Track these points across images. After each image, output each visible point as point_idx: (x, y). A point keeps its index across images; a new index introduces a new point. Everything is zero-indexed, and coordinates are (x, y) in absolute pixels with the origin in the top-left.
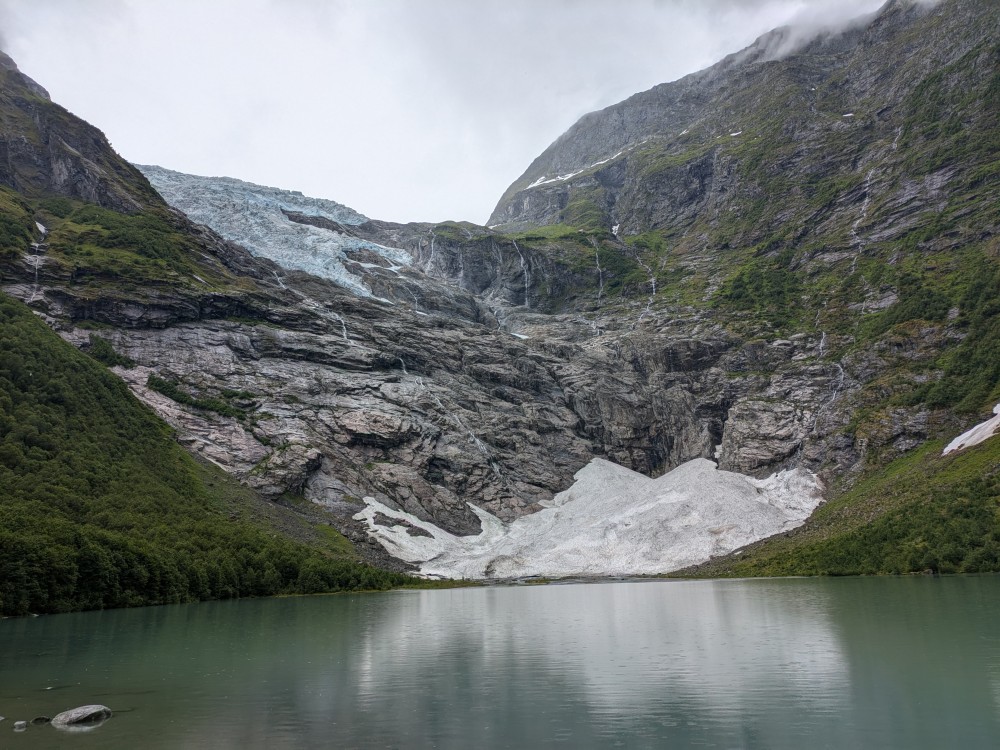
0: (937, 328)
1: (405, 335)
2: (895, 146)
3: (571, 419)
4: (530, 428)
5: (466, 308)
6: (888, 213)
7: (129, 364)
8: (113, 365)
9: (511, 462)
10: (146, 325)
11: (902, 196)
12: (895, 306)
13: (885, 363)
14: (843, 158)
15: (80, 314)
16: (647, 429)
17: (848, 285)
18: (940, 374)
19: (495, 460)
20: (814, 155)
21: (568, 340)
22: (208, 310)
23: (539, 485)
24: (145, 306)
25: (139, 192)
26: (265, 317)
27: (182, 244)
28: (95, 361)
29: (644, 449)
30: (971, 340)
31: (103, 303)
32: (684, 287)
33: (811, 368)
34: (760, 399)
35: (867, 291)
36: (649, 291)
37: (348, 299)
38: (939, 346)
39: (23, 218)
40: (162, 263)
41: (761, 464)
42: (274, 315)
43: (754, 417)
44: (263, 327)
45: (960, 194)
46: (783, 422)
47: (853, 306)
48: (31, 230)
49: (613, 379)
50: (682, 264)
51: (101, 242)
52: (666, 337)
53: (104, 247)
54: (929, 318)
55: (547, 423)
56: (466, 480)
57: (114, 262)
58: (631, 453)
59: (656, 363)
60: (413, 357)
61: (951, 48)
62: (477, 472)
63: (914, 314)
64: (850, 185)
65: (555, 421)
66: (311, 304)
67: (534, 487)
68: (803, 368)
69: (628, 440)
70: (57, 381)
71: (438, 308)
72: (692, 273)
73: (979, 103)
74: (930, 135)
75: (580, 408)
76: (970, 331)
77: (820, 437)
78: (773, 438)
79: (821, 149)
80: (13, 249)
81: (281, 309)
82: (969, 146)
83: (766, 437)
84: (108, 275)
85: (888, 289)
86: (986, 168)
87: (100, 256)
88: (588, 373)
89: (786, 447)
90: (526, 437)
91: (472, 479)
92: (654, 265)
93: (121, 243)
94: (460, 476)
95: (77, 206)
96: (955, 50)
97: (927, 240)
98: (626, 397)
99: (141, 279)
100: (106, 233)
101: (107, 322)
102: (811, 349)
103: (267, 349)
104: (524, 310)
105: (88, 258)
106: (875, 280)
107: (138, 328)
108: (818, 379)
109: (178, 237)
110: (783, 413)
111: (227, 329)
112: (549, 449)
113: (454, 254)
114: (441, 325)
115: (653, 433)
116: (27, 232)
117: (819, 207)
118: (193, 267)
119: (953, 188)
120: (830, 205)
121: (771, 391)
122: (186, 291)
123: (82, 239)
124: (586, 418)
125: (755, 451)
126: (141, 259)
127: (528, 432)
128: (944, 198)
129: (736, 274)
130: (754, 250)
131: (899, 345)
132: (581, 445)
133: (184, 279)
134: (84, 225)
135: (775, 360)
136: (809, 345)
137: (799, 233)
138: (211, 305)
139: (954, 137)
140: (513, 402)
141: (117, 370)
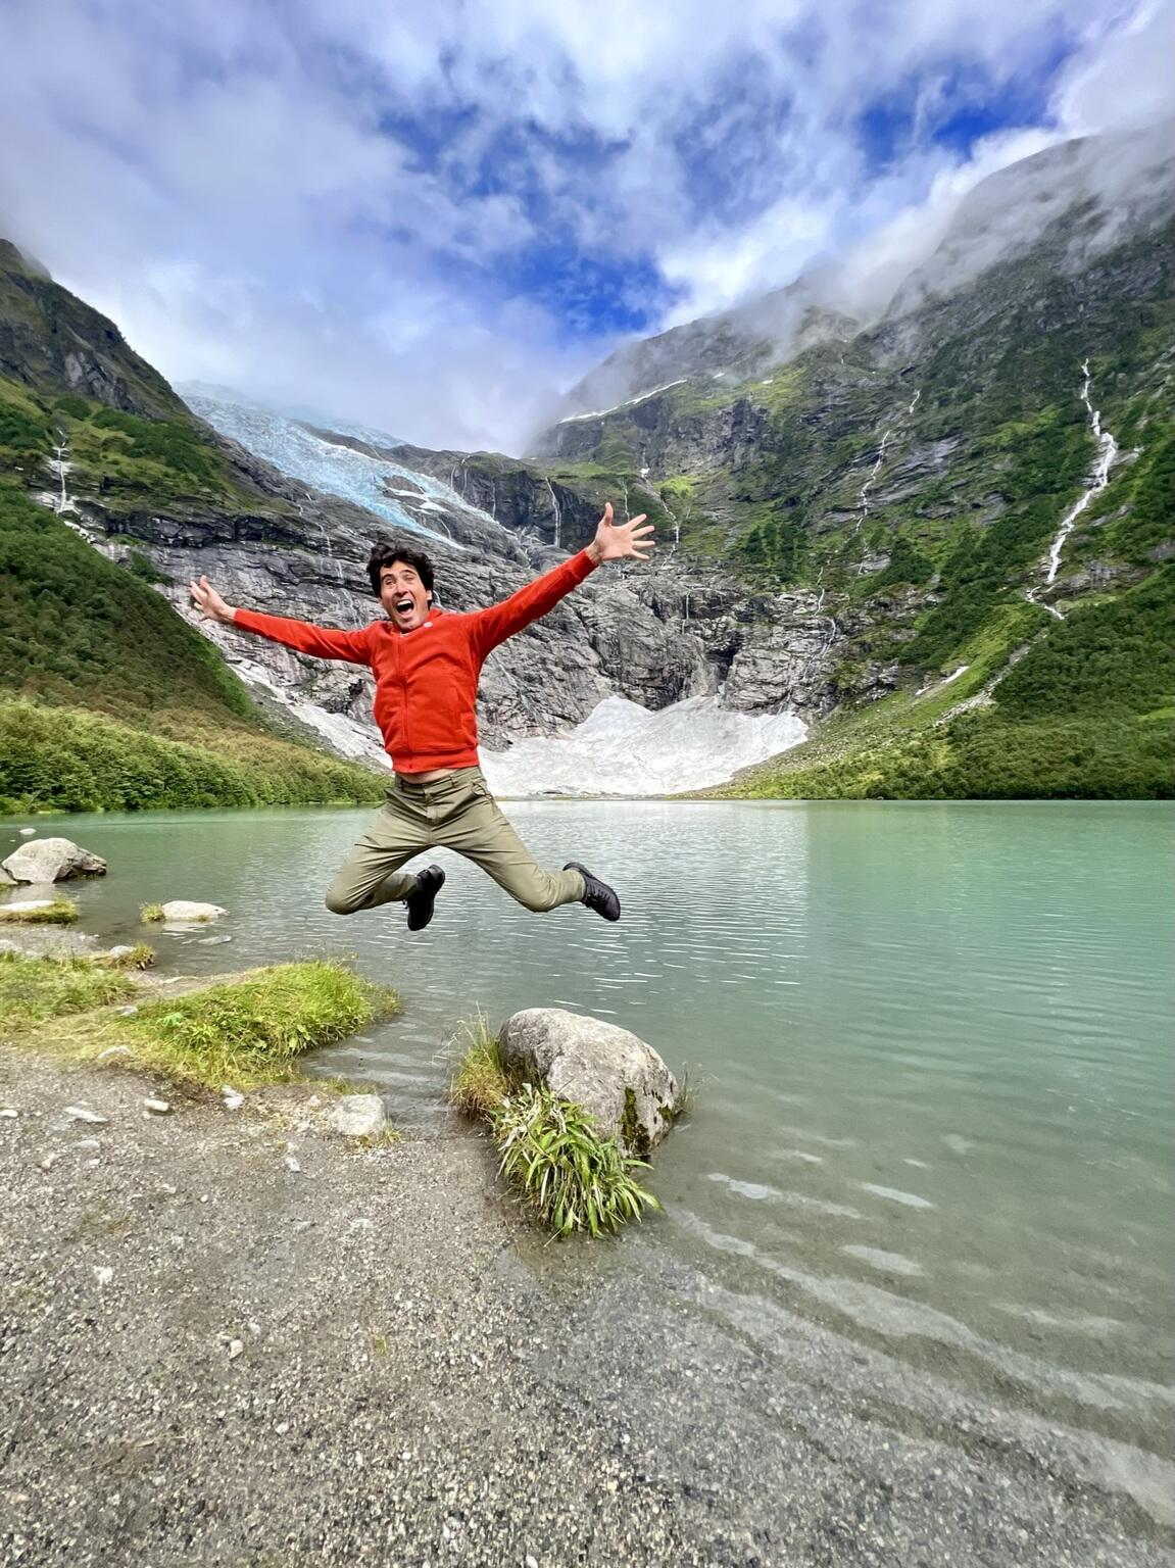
0: (919, 591)
1: (441, 568)
2: (911, 410)
3: (595, 659)
4: (556, 664)
5: (500, 544)
6: (896, 478)
7: (169, 582)
8: (152, 580)
9: (538, 695)
10: (185, 544)
11: (909, 462)
12: (889, 569)
13: (872, 621)
14: (864, 417)
15: (113, 527)
16: (661, 670)
17: (850, 545)
18: (914, 633)
19: (524, 693)
20: (838, 412)
21: (595, 582)
22: (243, 531)
23: (563, 717)
24: (180, 524)
25: (161, 397)
26: (300, 541)
27: (213, 459)
28: (135, 577)
29: (657, 688)
30: (945, 604)
31: (134, 517)
32: (705, 537)
33: (808, 622)
34: (762, 648)
35: (866, 553)
36: (673, 539)
37: (384, 528)
38: (918, 607)
39: (40, 418)
40: (194, 478)
41: (757, 705)
42: (311, 539)
43: (755, 664)
44: (298, 552)
45: (961, 464)
46: (779, 669)
47: (853, 566)
48: (50, 432)
49: (634, 623)
50: (706, 513)
51: (126, 450)
52: (685, 587)
53: (129, 456)
54: (914, 582)
55: (573, 661)
56: (496, 710)
57: (143, 474)
58: (645, 691)
59: (674, 609)
60: (448, 591)
61: (978, 311)
62: (507, 702)
63: (902, 578)
64: (866, 446)
65: (580, 660)
66: (344, 531)
67: (557, 718)
68: (802, 621)
69: (643, 679)
70: (100, 596)
71: (471, 543)
72: (713, 523)
73: (993, 372)
74: (944, 402)
75: (603, 648)
76: (946, 596)
77: (808, 685)
78: (769, 683)
79: (845, 406)
80: (35, 452)
81: (315, 534)
82: (977, 416)
83: (764, 683)
84: (138, 487)
85: (885, 552)
86: (987, 439)
87: (128, 465)
88: (611, 616)
89: (778, 692)
90: (552, 673)
91: (502, 709)
92: (677, 512)
93: (148, 453)
94: (492, 705)
95: (95, 408)
96: (981, 313)
97: (925, 507)
98: (645, 640)
99: (173, 494)
100: (131, 441)
101: (143, 537)
102: (811, 604)
103: (305, 574)
104: (553, 550)
105: (116, 467)
106: (873, 543)
107: (174, 546)
108: (813, 632)
109: (204, 451)
110: (781, 661)
111: (263, 552)
112: (573, 685)
113: (487, 487)
114: (475, 560)
115: (666, 674)
116: (46, 433)
117: (836, 466)
118: (225, 485)
119: (956, 458)
120: (846, 465)
121: (774, 640)
122: (220, 510)
123: (106, 445)
124: (607, 658)
125: (752, 694)
126: (171, 471)
127: (554, 668)
128: (946, 468)
129: (752, 528)
130: (772, 504)
131: (886, 605)
132: (603, 682)
133: (218, 497)
134: (106, 430)
135: (779, 612)
136: (810, 601)
137: (813, 492)
138: (244, 526)
139: (965, 406)
140: (542, 639)
141: (157, 587)
